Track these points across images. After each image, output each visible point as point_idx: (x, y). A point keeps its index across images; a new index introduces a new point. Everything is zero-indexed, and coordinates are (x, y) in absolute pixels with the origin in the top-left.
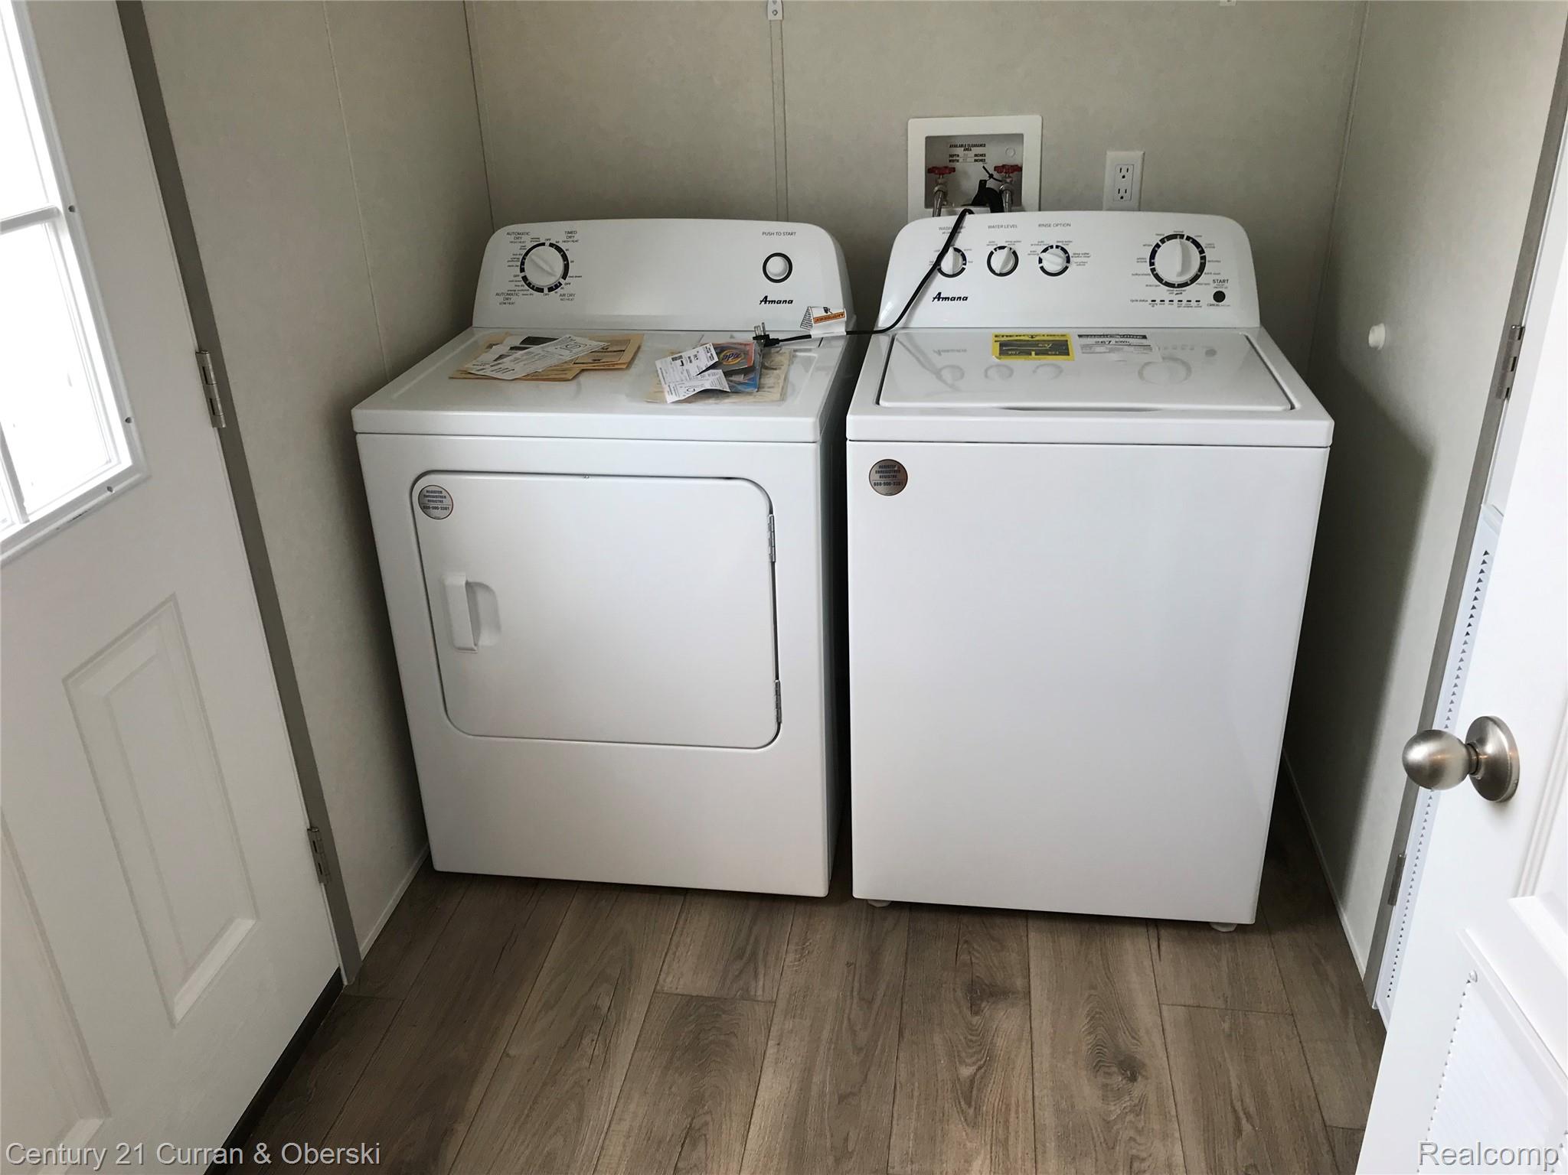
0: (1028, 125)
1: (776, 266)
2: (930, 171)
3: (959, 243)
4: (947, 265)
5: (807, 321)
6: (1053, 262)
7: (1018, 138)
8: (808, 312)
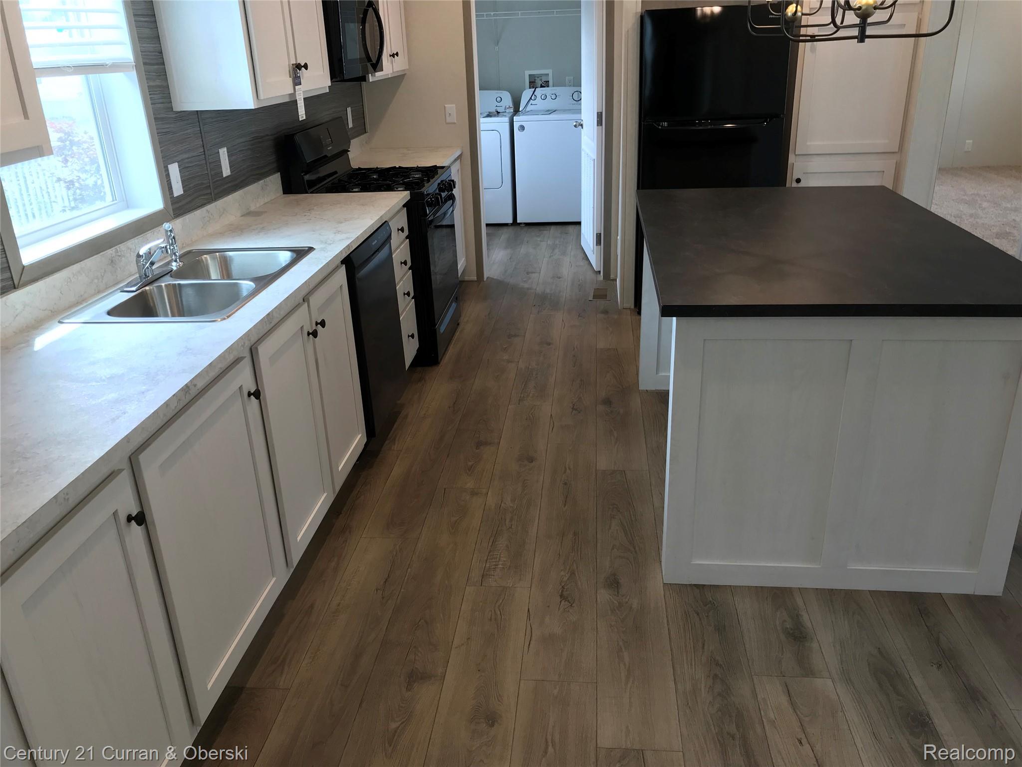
0: (549, 71)
1: (499, 99)
2: (530, 82)
3: (535, 93)
4: (533, 98)
5: (505, 109)
6: (553, 97)
7: (548, 75)
8: (506, 106)
